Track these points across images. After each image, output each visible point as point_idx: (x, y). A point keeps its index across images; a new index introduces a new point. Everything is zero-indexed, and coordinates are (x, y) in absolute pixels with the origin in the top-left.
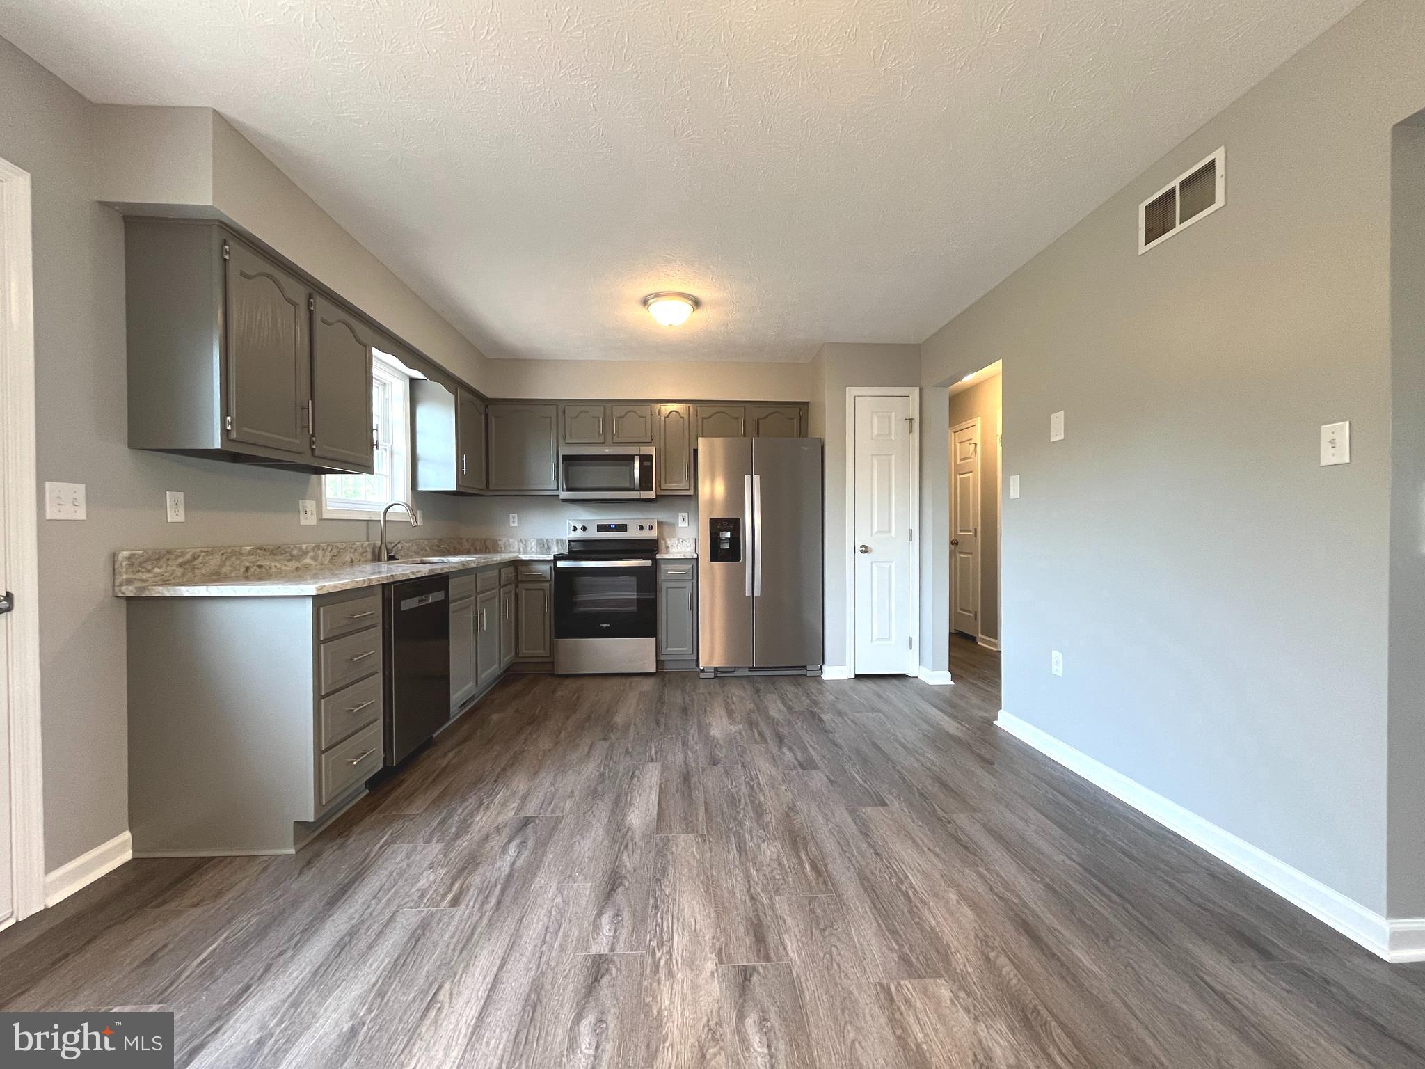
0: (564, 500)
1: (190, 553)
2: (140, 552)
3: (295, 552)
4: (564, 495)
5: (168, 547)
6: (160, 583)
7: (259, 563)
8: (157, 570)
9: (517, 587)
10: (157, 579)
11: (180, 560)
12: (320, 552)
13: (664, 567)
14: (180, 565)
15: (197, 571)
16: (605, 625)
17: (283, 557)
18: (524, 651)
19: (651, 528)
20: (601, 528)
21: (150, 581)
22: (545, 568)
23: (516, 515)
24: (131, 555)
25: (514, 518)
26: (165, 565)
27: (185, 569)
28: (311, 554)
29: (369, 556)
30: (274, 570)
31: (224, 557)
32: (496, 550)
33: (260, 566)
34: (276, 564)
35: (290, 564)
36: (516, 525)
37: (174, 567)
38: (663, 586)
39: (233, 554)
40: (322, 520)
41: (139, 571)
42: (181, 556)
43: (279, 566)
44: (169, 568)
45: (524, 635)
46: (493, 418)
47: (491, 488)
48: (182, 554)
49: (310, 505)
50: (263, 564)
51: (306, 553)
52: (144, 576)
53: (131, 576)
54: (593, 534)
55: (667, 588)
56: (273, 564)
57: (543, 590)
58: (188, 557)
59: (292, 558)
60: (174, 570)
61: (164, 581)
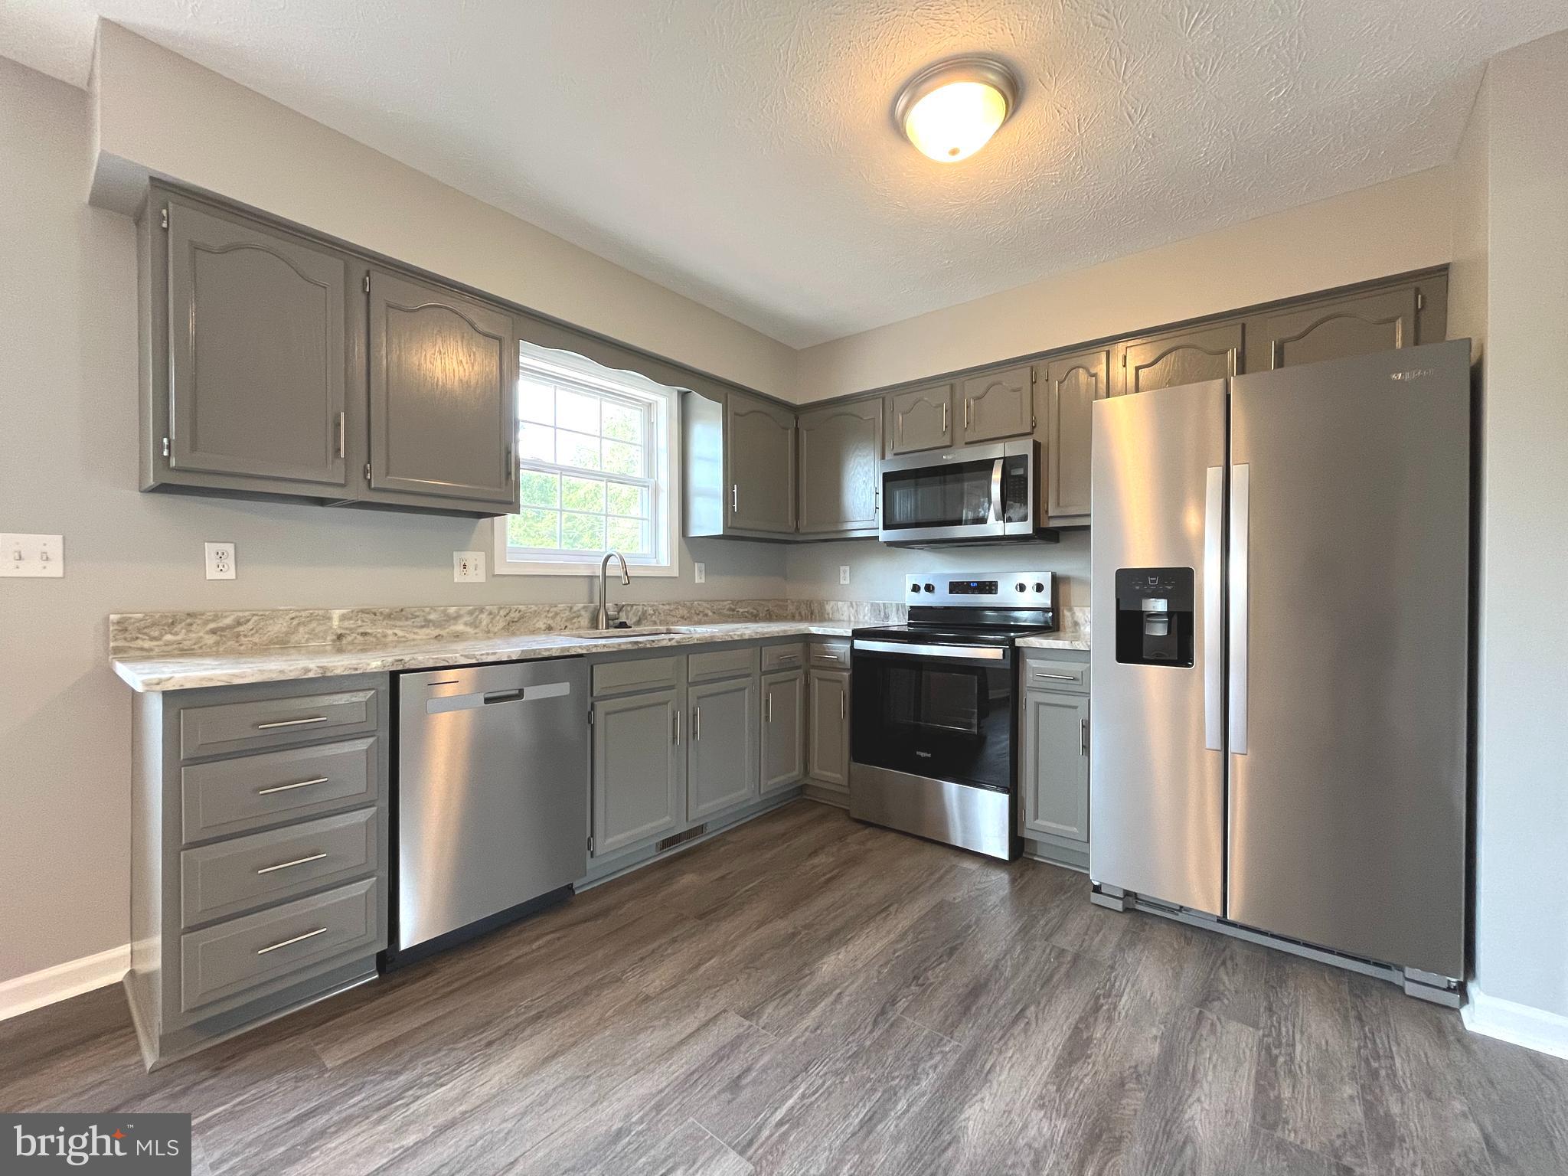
0: (890, 544)
1: (232, 617)
2: (140, 616)
3: (432, 617)
4: (884, 535)
5: (191, 609)
6: (176, 652)
7: (361, 630)
8: (168, 637)
9: (807, 674)
10: (169, 648)
11: (212, 626)
12: (484, 618)
13: (1031, 664)
14: (213, 632)
15: (243, 639)
16: (923, 754)
17: (409, 623)
18: (816, 770)
19: (1039, 588)
20: (956, 587)
21: (157, 650)
22: (842, 649)
23: (848, 568)
24: (121, 619)
25: (845, 573)
26: (184, 631)
27: (221, 636)
28: (467, 618)
29: (585, 621)
30: (391, 638)
31: (295, 622)
32: (820, 617)
33: (364, 634)
34: (396, 631)
35: (425, 631)
36: (847, 582)
37: (201, 634)
38: (1030, 699)
39: (312, 618)
40: (494, 576)
41: (137, 638)
42: (213, 621)
43: (400, 633)
44: (193, 635)
45: (816, 747)
46: (805, 432)
47: (802, 530)
48: (216, 618)
49: (474, 558)
50: (369, 631)
51: (457, 618)
52: (147, 644)
53: (120, 644)
54: (942, 598)
55: (1038, 704)
56: (390, 632)
57: (840, 682)
58: (228, 621)
59: (427, 623)
60: (201, 638)
61: (182, 650)
